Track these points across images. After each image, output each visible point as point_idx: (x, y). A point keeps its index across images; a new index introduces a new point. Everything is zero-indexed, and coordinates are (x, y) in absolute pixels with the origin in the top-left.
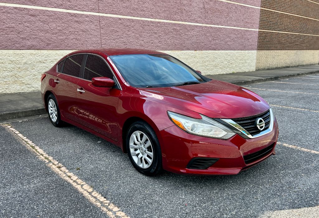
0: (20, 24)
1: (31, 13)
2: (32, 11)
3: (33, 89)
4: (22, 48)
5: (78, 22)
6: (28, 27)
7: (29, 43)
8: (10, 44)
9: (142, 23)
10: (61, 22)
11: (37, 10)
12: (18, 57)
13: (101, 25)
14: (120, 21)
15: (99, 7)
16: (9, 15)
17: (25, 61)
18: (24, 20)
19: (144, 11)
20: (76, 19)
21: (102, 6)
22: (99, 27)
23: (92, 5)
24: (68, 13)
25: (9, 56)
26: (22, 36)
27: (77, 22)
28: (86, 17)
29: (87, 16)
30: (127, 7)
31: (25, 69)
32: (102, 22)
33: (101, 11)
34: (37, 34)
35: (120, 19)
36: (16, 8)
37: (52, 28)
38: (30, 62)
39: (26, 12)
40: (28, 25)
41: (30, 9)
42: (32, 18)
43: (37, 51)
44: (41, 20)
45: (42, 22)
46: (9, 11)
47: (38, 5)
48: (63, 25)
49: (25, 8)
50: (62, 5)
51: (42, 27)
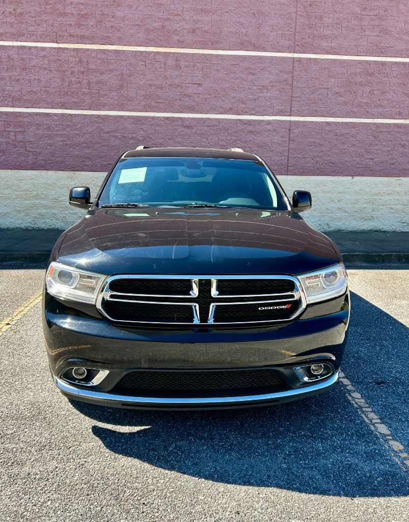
0: (170, 139)
1: (186, 123)
2: (187, 120)
5: (252, 132)
9: (374, 129)
10: (226, 134)
11: (194, 119)
13: (291, 136)
14: (328, 128)
15: (291, 107)
16: (157, 128)
18: (176, 134)
19: (382, 106)
20: (250, 128)
21: (297, 106)
22: (287, 139)
23: (281, 104)
24: (239, 120)
27: (251, 132)
28: (267, 124)
29: (269, 123)
30: (345, 103)
32: (294, 131)
33: (295, 113)
35: (328, 124)
36: (167, 118)
37: (212, 144)
39: (179, 123)
40: (181, 140)
41: (185, 118)
42: (187, 130)
44: (198, 132)
45: (199, 135)
46: (159, 123)
47: (197, 112)
48: (229, 138)
49: (179, 118)
50: (231, 109)
51: (199, 142)
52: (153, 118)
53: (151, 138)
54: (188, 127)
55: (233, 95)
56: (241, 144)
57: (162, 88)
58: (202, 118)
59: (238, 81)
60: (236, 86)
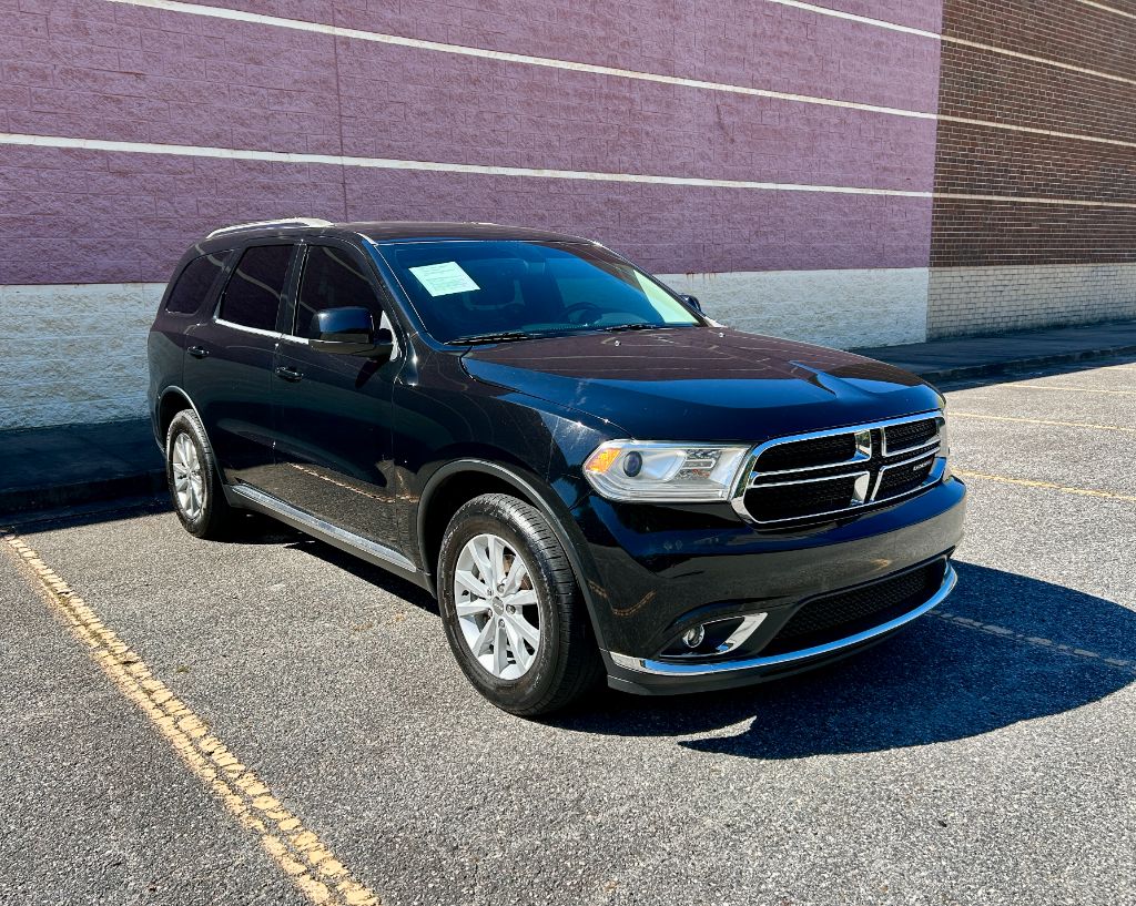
0: (78, 201)
1: (116, 164)
2: (119, 158)
3: (115, 412)
4: (84, 280)
5: (269, 188)
6: (104, 210)
7: (105, 262)
8: (43, 266)
9: (492, 186)
10: (214, 192)
11: (135, 155)
12: (66, 309)
13: (349, 197)
14: (415, 182)
15: (341, 137)
16: (44, 175)
17: (89, 321)
18: (92, 190)
19: (500, 143)
20: (263, 179)
21: (352, 135)
22: (342, 204)
23: (320, 131)
24: (238, 160)
25: (41, 307)
26: (86, 241)
27: (266, 188)
28: (299, 172)
29: (301, 168)
30: (439, 135)
31: (90, 346)
32: (353, 187)
33: (350, 149)
34: (134, 232)
35: (414, 173)
36: (67, 152)
37: (183, 213)
38: (108, 325)
39: (99, 163)
41: (113, 153)
42: (120, 182)
43: (131, 288)
44: (148, 187)
45: (150, 192)
46: (46, 161)
47: (141, 140)
48: (219, 200)
49: (96, 151)
50: (218, 136)
51: (152, 210)
52: (30, 149)
53: (28, 199)
54: (122, 174)
55: (218, 104)
56: (248, 212)
57: (44, 78)
58: (155, 155)
59: (226, 75)
60: (222, 85)
